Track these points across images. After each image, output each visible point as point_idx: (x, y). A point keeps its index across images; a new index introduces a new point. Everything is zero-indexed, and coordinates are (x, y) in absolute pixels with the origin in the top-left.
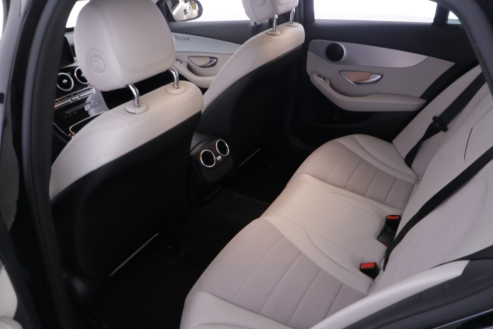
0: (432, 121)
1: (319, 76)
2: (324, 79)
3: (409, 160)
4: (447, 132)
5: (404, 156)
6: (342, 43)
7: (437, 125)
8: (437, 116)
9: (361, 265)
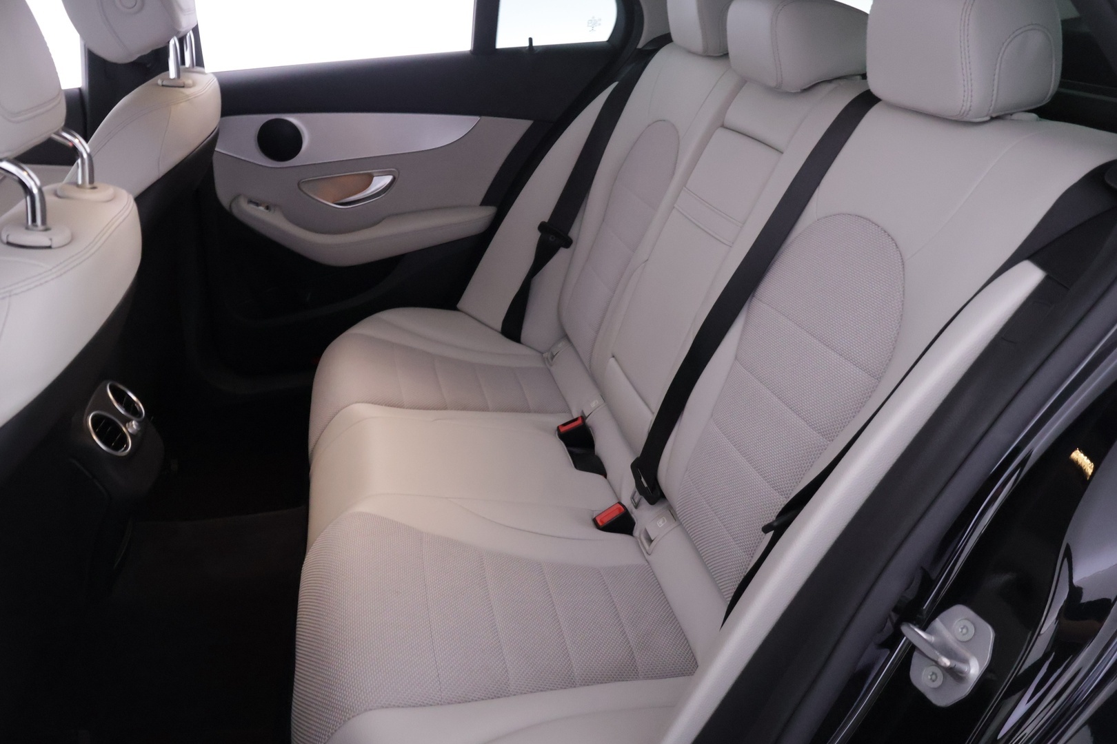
0: (536, 235)
1: (250, 202)
2: (267, 208)
3: (513, 327)
4: (572, 246)
5: (498, 325)
6: (292, 115)
7: (551, 238)
8: (546, 220)
9: (595, 521)
